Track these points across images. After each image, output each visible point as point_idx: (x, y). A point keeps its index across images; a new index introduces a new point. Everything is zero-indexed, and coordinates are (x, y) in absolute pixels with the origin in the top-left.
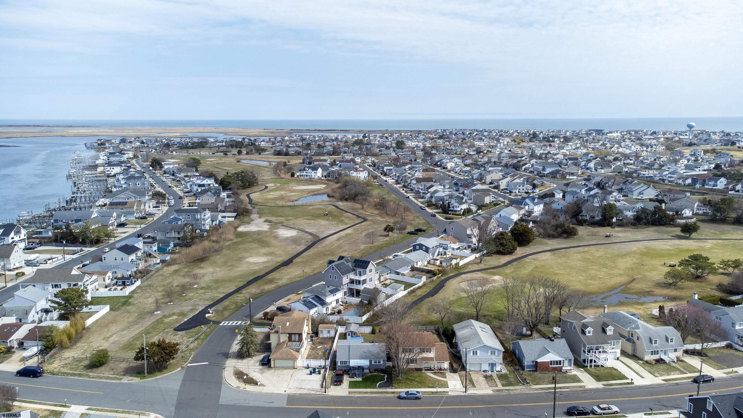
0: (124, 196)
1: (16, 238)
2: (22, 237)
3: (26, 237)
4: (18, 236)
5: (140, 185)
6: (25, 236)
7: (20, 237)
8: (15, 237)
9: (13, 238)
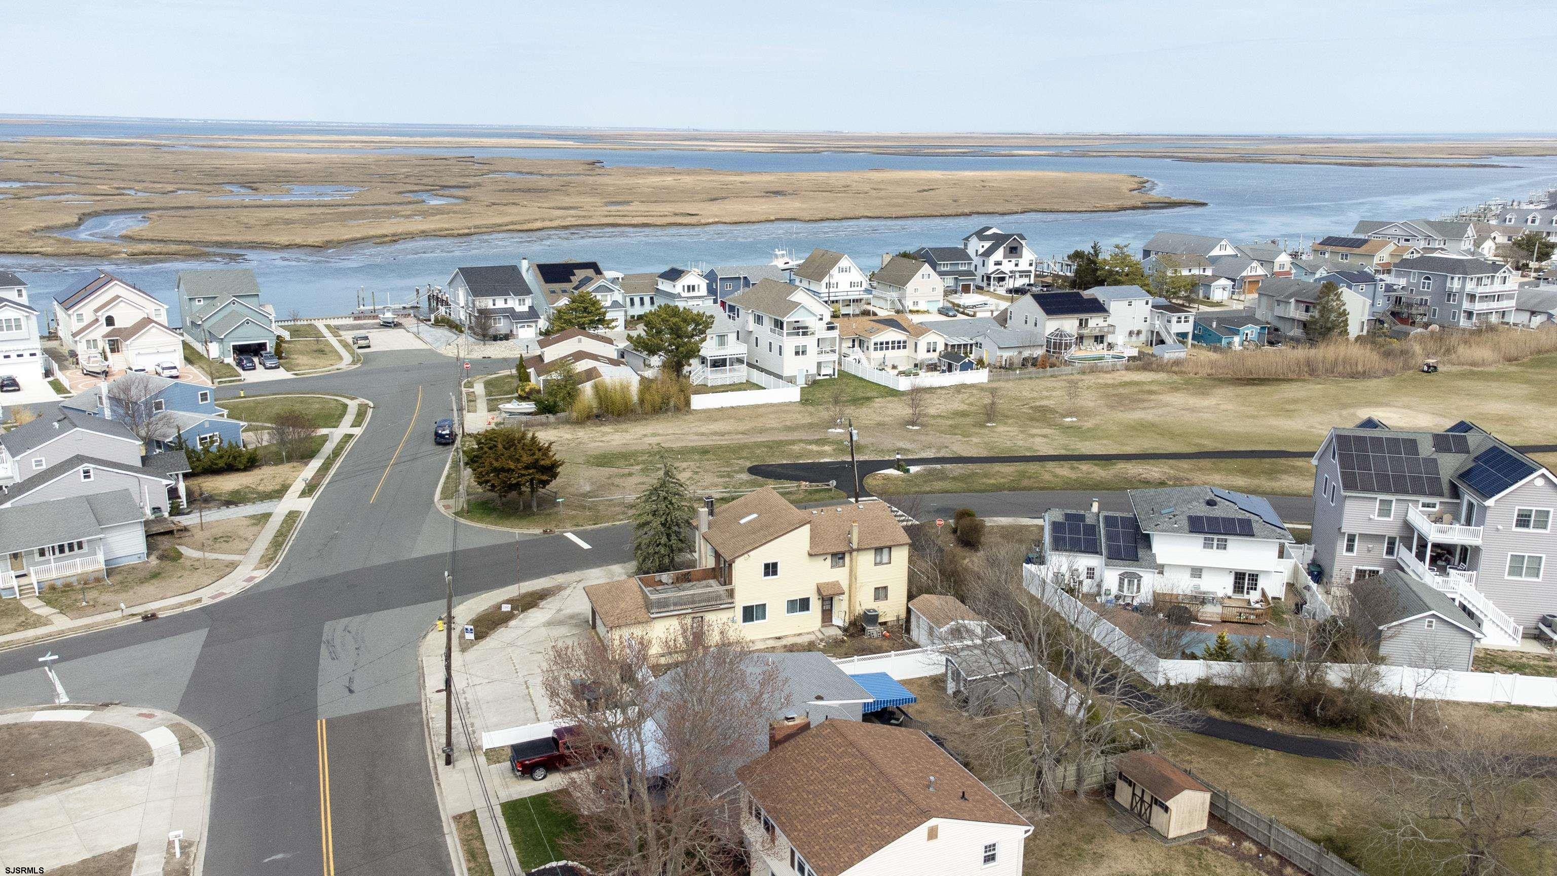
0: (1398, 232)
1: (1008, 266)
2: (1024, 265)
3: (1032, 269)
4: (1014, 260)
5: (1537, 222)
6: (1031, 265)
7: (1017, 265)
8: (1005, 262)
9: (998, 263)
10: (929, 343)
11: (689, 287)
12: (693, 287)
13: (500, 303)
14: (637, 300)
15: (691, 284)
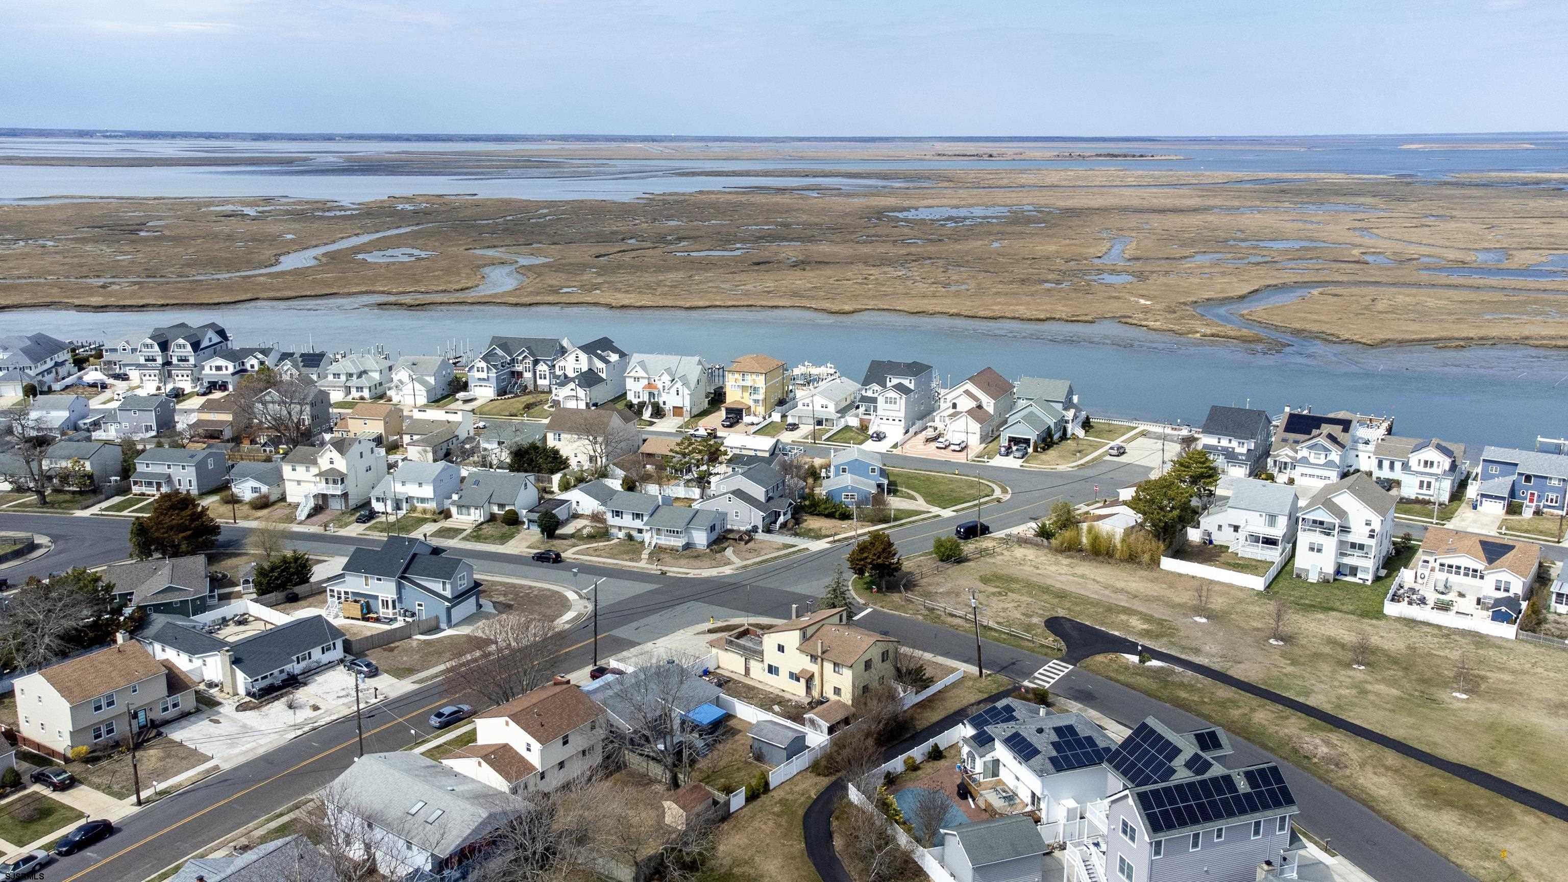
10: (1498, 581)
11: (1426, 462)
12: (1432, 463)
13: (1224, 442)
14: (1386, 464)
15: (1429, 460)
